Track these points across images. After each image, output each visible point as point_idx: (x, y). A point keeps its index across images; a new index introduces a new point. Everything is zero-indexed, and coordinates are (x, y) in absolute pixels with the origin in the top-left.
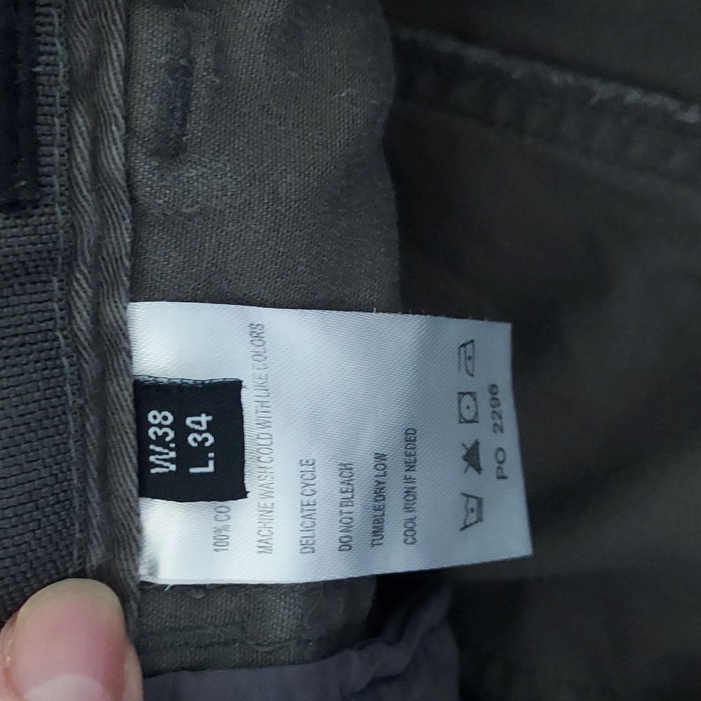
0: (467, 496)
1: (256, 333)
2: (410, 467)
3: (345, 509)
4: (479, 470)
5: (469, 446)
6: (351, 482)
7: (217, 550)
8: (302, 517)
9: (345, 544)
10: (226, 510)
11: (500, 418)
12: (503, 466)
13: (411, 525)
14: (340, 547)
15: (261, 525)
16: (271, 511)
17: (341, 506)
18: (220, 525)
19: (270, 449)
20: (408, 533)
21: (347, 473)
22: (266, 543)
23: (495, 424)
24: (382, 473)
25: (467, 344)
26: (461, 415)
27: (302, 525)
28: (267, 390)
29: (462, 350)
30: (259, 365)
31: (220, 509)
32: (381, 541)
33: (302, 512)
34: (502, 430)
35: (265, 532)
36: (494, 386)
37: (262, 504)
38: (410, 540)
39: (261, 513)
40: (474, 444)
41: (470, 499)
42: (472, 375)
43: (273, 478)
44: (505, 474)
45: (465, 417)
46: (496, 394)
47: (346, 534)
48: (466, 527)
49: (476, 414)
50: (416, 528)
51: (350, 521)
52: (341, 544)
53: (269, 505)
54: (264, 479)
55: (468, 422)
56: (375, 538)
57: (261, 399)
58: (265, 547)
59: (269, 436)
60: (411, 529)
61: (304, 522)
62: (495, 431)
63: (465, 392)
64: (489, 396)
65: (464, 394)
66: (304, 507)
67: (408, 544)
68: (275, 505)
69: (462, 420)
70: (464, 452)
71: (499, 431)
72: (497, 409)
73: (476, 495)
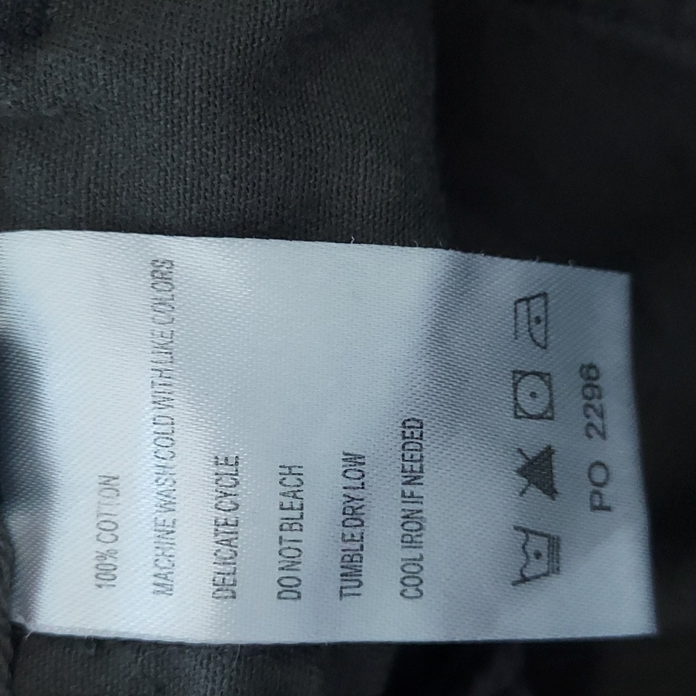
0: (524, 530)
1: (161, 273)
2: (413, 478)
3: (288, 535)
4: (551, 492)
5: (531, 454)
6: (298, 494)
7: (100, 586)
8: (217, 542)
9: (289, 589)
10: (113, 526)
11: (602, 415)
12: (603, 490)
13: (414, 569)
14: (280, 593)
15: (159, 552)
16: (172, 532)
17: (281, 530)
18: (104, 549)
19: (172, 439)
20: (407, 581)
21: (291, 480)
22: (166, 578)
23: (591, 425)
24: (358, 483)
25: (533, 298)
26: (517, 405)
27: (215, 554)
28: (170, 353)
29: (522, 307)
30: (161, 317)
31: (104, 525)
32: (357, 591)
33: (216, 535)
34: (603, 435)
35: (164, 562)
36: (592, 366)
37: (160, 520)
38: (411, 592)
39: (158, 534)
40: (542, 453)
41: (530, 536)
42: (545, 348)
43: (175, 482)
44: (607, 503)
45: (526, 409)
46: (596, 378)
47: (291, 573)
48: (524, 579)
49: (551, 406)
50: (422, 575)
51: (297, 553)
52: (281, 589)
53: (169, 522)
54: (163, 484)
55: (531, 417)
56: (345, 584)
57: (160, 366)
58: (163, 585)
59: (170, 421)
60: (413, 575)
61: (219, 551)
62: (590, 436)
63: (528, 371)
64: (582, 382)
65: (525, 374)
66: (221, 529)
67: (409, 598)
68: (177, 523)
69: (520, 414)
70: (521, 462)
71: (596, 436)
72: (595, 402)
73: (545, 532)
